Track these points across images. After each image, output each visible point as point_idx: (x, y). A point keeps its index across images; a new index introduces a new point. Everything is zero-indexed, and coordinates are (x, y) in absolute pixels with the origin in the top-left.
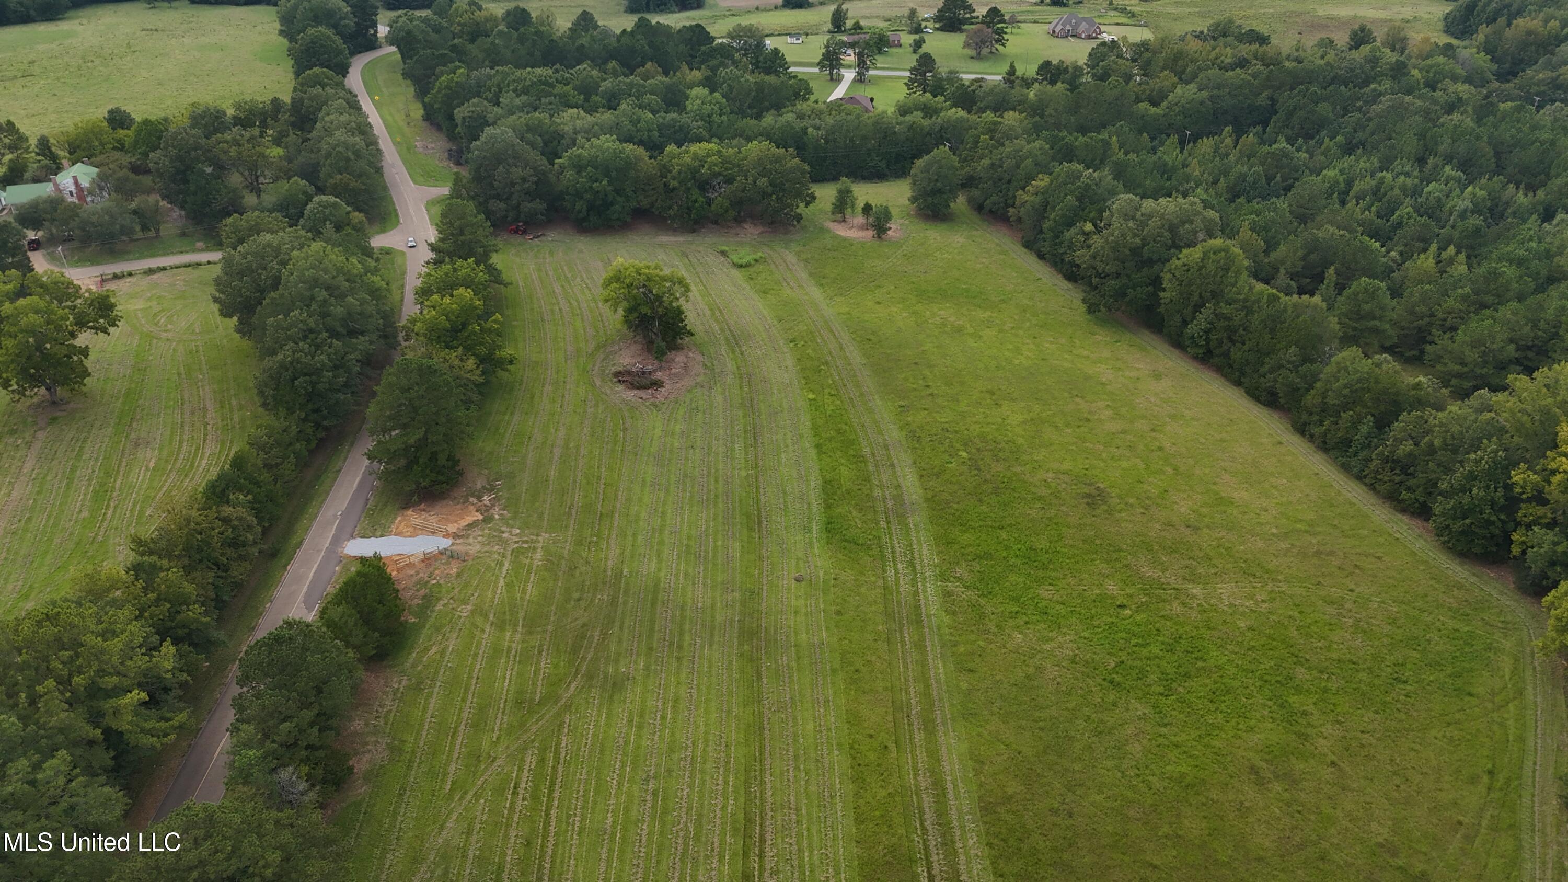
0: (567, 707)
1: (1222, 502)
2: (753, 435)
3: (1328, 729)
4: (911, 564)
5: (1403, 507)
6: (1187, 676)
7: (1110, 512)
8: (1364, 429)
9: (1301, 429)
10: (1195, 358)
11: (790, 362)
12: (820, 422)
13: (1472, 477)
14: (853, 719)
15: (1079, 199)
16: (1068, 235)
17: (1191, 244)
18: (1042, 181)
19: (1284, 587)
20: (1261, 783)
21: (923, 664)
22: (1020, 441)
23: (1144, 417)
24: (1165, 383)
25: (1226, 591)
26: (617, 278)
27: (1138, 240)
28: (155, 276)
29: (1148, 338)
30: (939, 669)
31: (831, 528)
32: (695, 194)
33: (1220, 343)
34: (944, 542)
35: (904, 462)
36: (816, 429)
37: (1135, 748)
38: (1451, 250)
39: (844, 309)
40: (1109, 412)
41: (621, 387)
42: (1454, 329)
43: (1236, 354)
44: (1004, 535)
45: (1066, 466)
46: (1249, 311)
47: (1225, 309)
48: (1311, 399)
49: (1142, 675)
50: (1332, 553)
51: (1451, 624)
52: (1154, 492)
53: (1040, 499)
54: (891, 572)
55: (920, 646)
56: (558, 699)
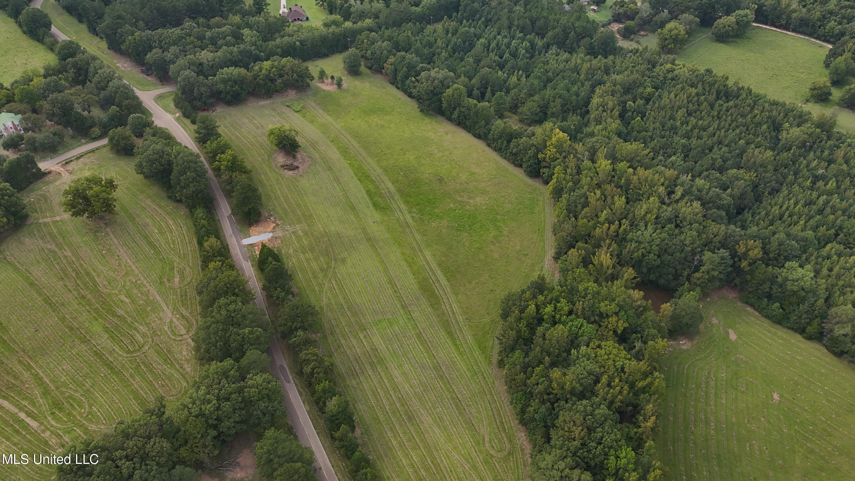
0: (334, 268)
1: (473, 174)
2: (337, 179)
3: (506, 229)
4: (400, 211)
5: (516, 165)
6: (474, 224)
7: (445, 183)
8: (504, 145)
9: (489, 145)
10: (456, 124)
11: (336, 150)
12: (356, 171)
13: (530, 157)
14: (403, 254)
15: (407, 68)
16: (408, 82)
17: (448, 87)
18: (392, 60)
19: (491, 195)
20: (494, 244)
21: (414, 236)
22: (416, 165)
23: (447, 150)
24: (450, 135)
25: (478, 200)
26: (272, 133)
27: (432, 88)
28: (82, 159)
29: (440, 118)
30: (418, 237)
31: (375, 205)
32: (269, 83)
33: (462, 119)
34: (407, 202)
35: (385, 178)
36: (355, 173)
37: (467, 244)
38: (521, 72)
39: (343, 124)
40: (437, 150)
41: (286, 171)
42: (524, 103)
43: (468, 123)
44: (421, 196)
45: (430, 171)
46: (469, 110)
47: (463, 110)
48: (490, 136)
49: (464, 226)
50: (501, 183)
51: (529, 196)
52: (455, 174)
53: (427, 183)
54: (396, 214)
55: (411, 232)
56: (331, 267)
